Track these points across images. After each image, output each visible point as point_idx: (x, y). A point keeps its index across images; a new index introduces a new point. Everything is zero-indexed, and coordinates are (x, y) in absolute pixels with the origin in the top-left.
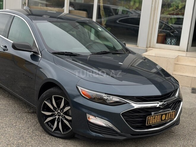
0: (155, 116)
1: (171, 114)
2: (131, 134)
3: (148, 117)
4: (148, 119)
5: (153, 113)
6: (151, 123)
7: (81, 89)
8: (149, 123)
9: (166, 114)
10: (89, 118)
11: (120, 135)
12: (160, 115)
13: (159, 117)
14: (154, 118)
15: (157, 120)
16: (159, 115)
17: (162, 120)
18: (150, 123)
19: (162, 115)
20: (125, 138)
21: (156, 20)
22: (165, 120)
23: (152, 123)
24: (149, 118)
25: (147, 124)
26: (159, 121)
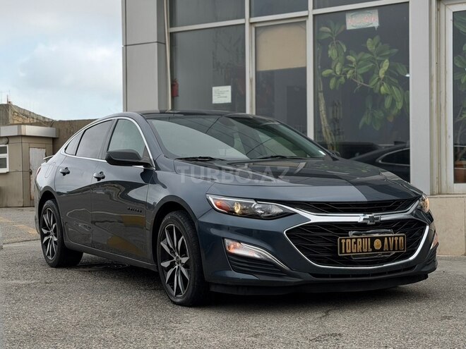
0: (356, 239)
1: (394, 241)
2: (310, 274)
3: (341, 240)
4: (341, 243)
5: (351, 233)
6: (348, 251)
7: (214, 199)
8: (343, 252)
9: (382, 239)
10: (229, 247)
11: (289, 274)
12: (368, 238)
13: (367, 242)
14: (356, 243)
15: (362, 248)
16: (365, 238)
17: (374, 250)
18: (346, 252)
19: (373, 239)
20: (300, 280)
21: (446, 132)
22: (382, 249)
23: (352, 252)
24: (343, 241)
25: (341, 253)
26: (368, 252)
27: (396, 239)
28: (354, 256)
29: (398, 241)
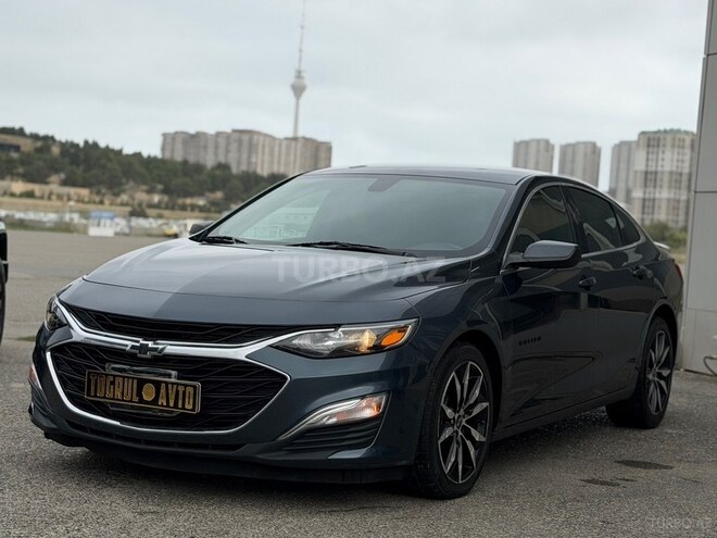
0: (115, 376)
1: (177, 392)
2: (66, 420)
4: (90, 380)
5: (109, 366)
6: (100, 394)
8: (92, 394)
9: (157, 384)
12: (133, 378)
13: (131, 386)
14: (113, 383)
15: (123, 394)
16: (128, 378)
17: (141, 400)
18: (96, 396)
19: (141, 383)
22: (155, 402)
23: (106, 397)
24: (94, 376)
25: (89, 395)
26: (131, 401)
27: (181, 389)
28: (112, 405)
29: (184, 393)
